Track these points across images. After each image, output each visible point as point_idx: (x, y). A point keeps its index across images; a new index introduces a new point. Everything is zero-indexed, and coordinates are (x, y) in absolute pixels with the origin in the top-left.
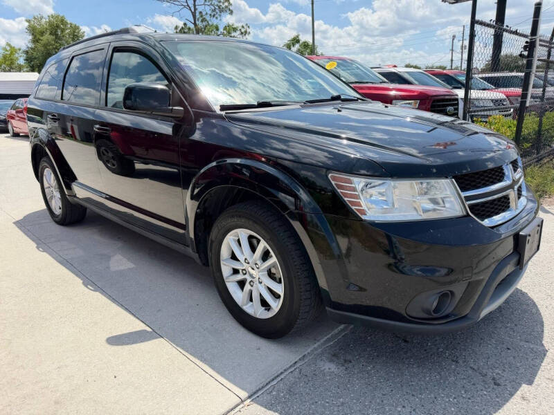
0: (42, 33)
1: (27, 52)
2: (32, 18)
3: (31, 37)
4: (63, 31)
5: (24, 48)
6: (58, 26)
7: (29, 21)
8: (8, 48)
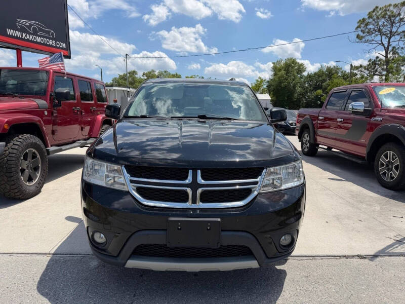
0: (280, 70)
1: (268, 82)
2: (275, 62)
3: (273, 73)
4: (293, 67)
5: (268, 79)
6: (290, 65)
7: (274, 63)
8: (259, 80)
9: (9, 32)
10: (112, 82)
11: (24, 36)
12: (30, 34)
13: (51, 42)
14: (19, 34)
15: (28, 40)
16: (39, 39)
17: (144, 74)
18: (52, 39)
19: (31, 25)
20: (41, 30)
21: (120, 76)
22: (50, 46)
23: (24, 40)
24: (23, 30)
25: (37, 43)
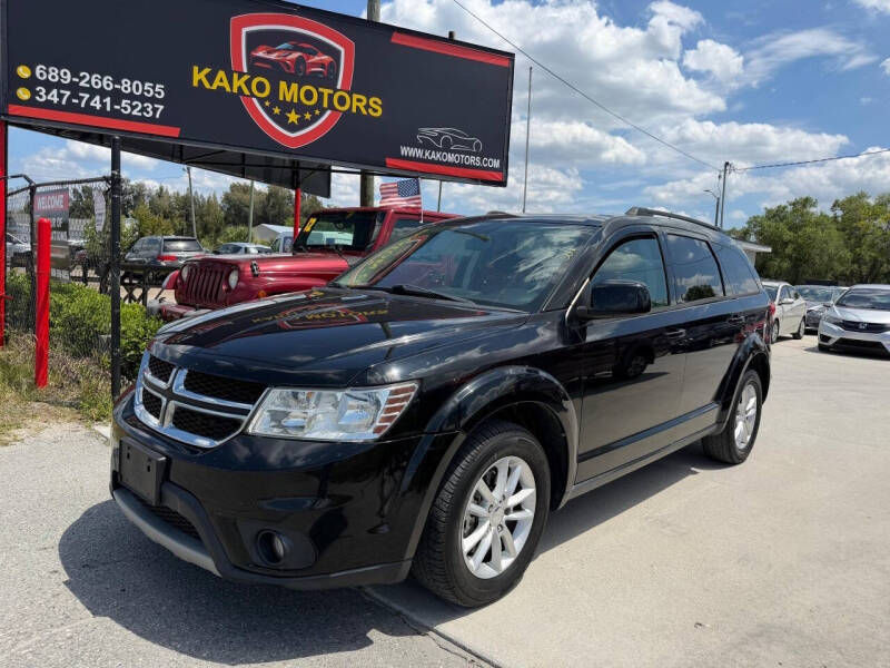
9: (404, 151)
10: (746, 226)
11: (427, 154)
12: (437, 149)
13: (472, 160)
14: (419, 153)
15: (433, 162)
16: (451, 158)
17: (836, 204)
18: (475, 155)
19: (441, 134)
20: (456, 141)
21: (769, 211)
22: (472, 167)
23: (427, 161)
24: (426, 145)
25: (448, 164)
